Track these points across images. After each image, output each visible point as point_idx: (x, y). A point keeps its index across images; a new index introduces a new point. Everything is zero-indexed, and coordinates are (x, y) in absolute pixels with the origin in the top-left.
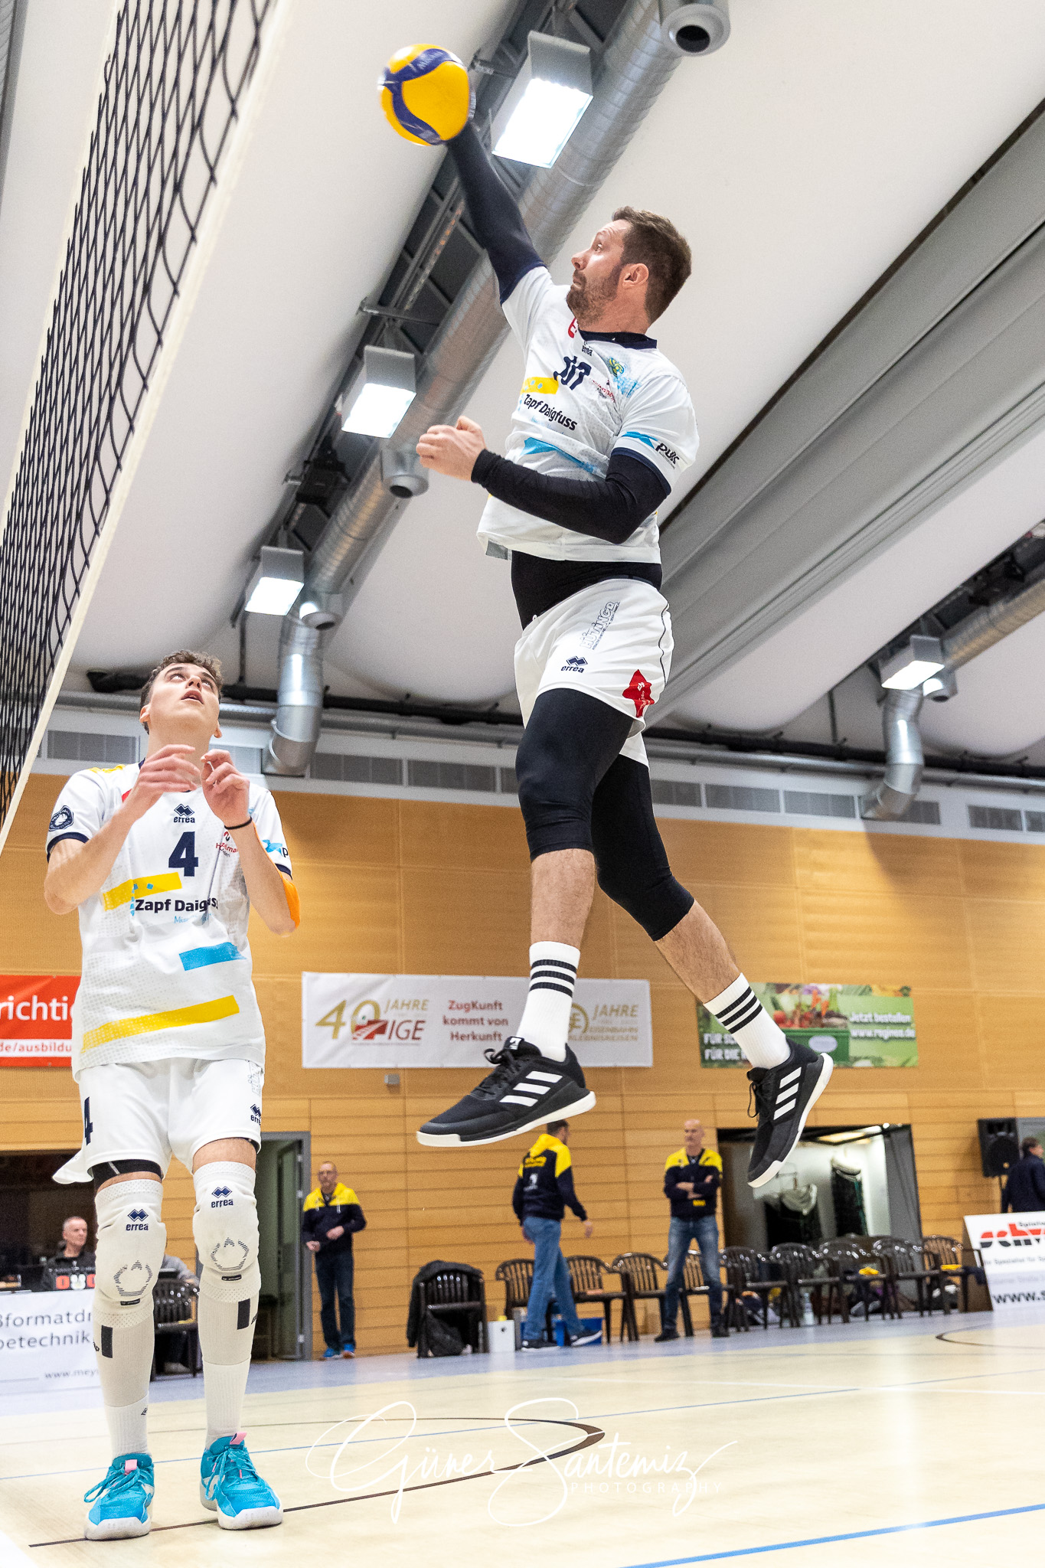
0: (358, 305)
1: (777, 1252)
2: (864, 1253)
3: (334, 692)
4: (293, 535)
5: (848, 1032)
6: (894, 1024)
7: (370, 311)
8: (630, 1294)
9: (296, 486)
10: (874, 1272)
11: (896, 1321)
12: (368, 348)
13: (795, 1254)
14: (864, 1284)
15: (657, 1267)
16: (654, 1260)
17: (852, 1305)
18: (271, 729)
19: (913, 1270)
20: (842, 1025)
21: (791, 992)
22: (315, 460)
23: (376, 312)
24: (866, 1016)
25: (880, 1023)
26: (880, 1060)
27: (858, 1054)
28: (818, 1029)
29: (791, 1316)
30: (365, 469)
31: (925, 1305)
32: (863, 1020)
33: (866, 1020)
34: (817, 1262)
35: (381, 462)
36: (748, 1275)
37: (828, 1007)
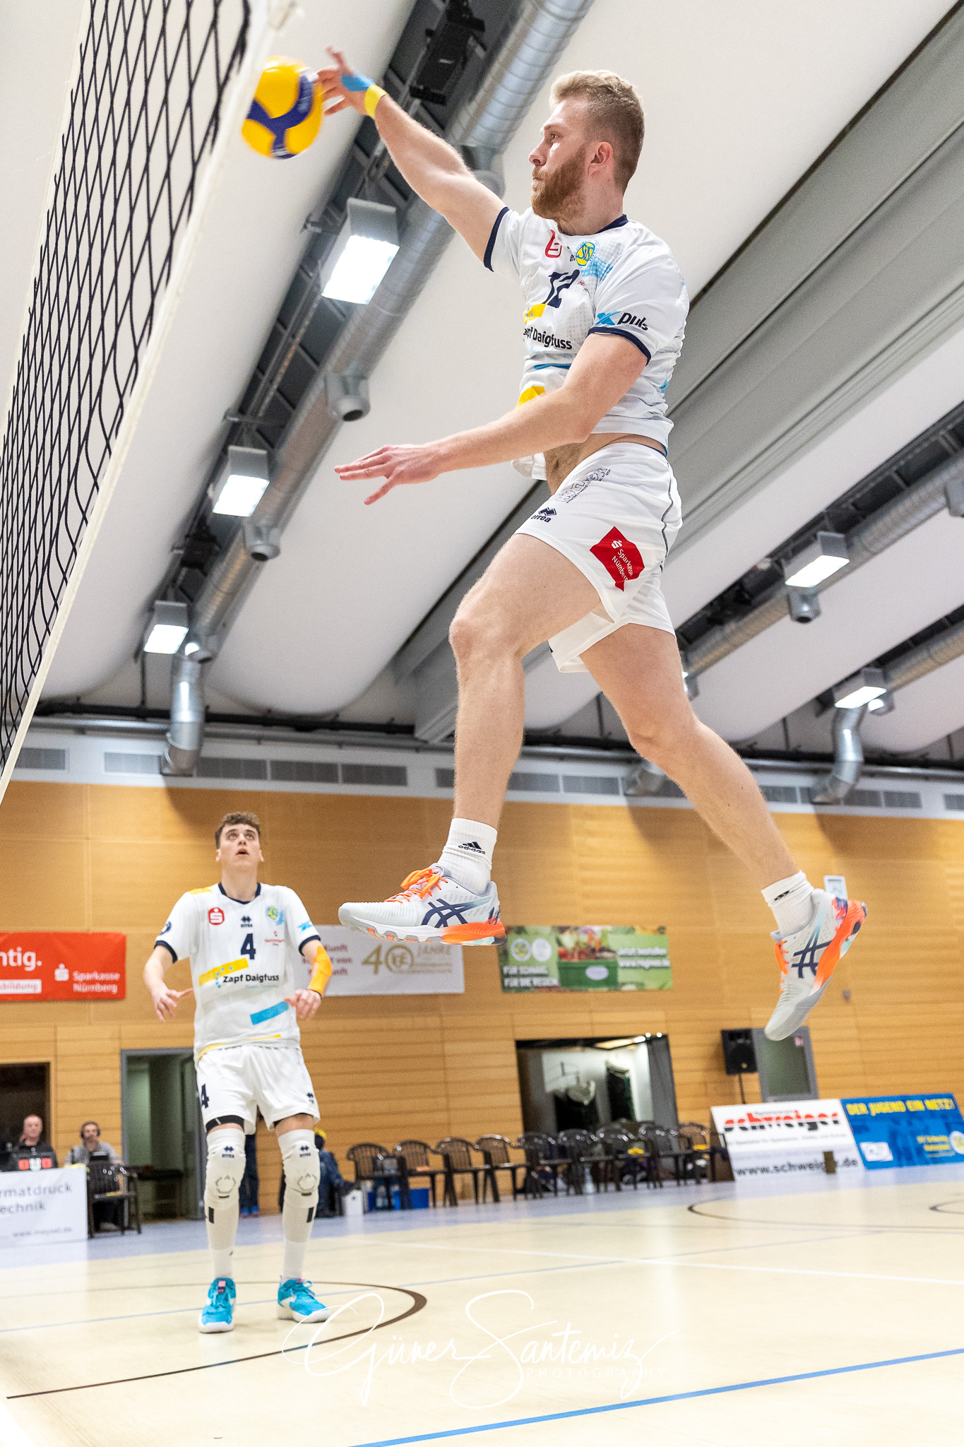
0: (222, 415)
1: (564, 1136)
2: (632, 1136)
3: (213, 710)
4: (180, 593)
5: (616, 963)
7: (232, 419)
8: (450, 1171)
9: (179, 555)
10: (641, 1152)
11: (658, 1190)
12: (232, 448)
13: (578, 1138)
14: (633, 1161)
15: (470, 1149)
16: (468, 1144)
17: (622, 1175)
18: (166, 740)
19: (671, 1149)
20: (611, 958)
22: (194, 535)
23: (236, 420)
25: (642, 955)
27: (624, 980)
29: (575, 1184)
30: (231, 540)
31: (681, 1175)
34: (595, 1144)
35: (244, 534)
36: (541, 1155)
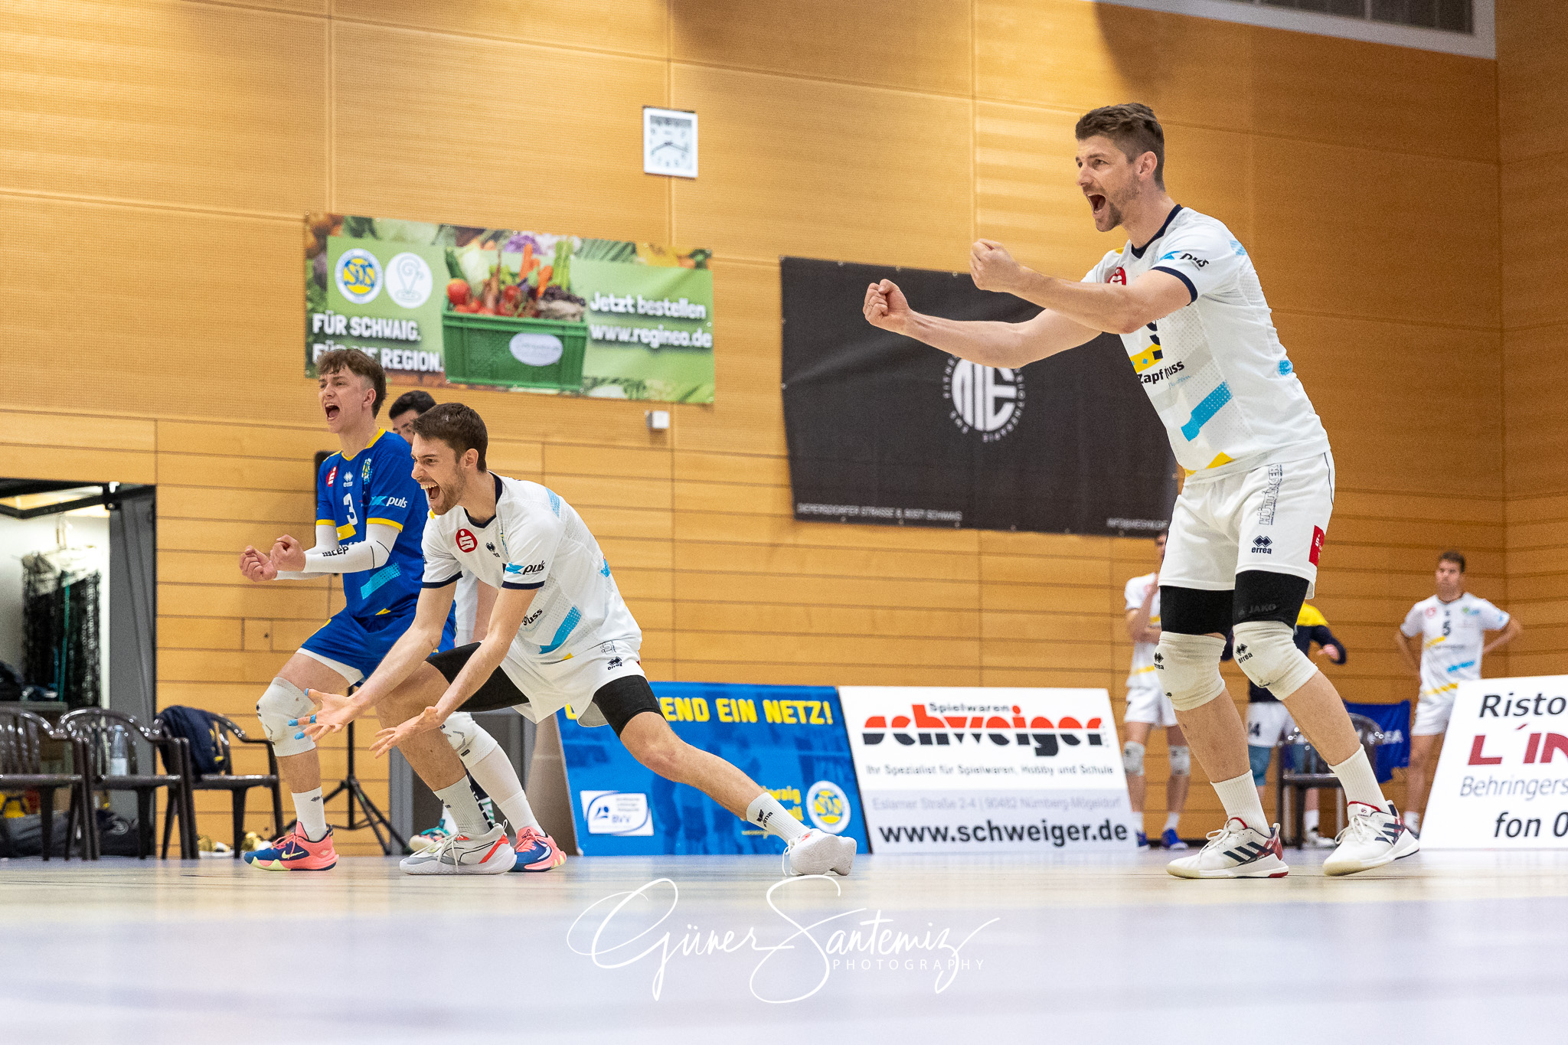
5: (585, 329)
6: (672, 318)
20: (574, 315)
21: (483, 245)
24: (622, 302)
25: (646, 316)
26: (639, 386)
27: (600, 374)
28: (530, 320)
32: (614, 309)
33: (621, 309)
37: (550, 278)
